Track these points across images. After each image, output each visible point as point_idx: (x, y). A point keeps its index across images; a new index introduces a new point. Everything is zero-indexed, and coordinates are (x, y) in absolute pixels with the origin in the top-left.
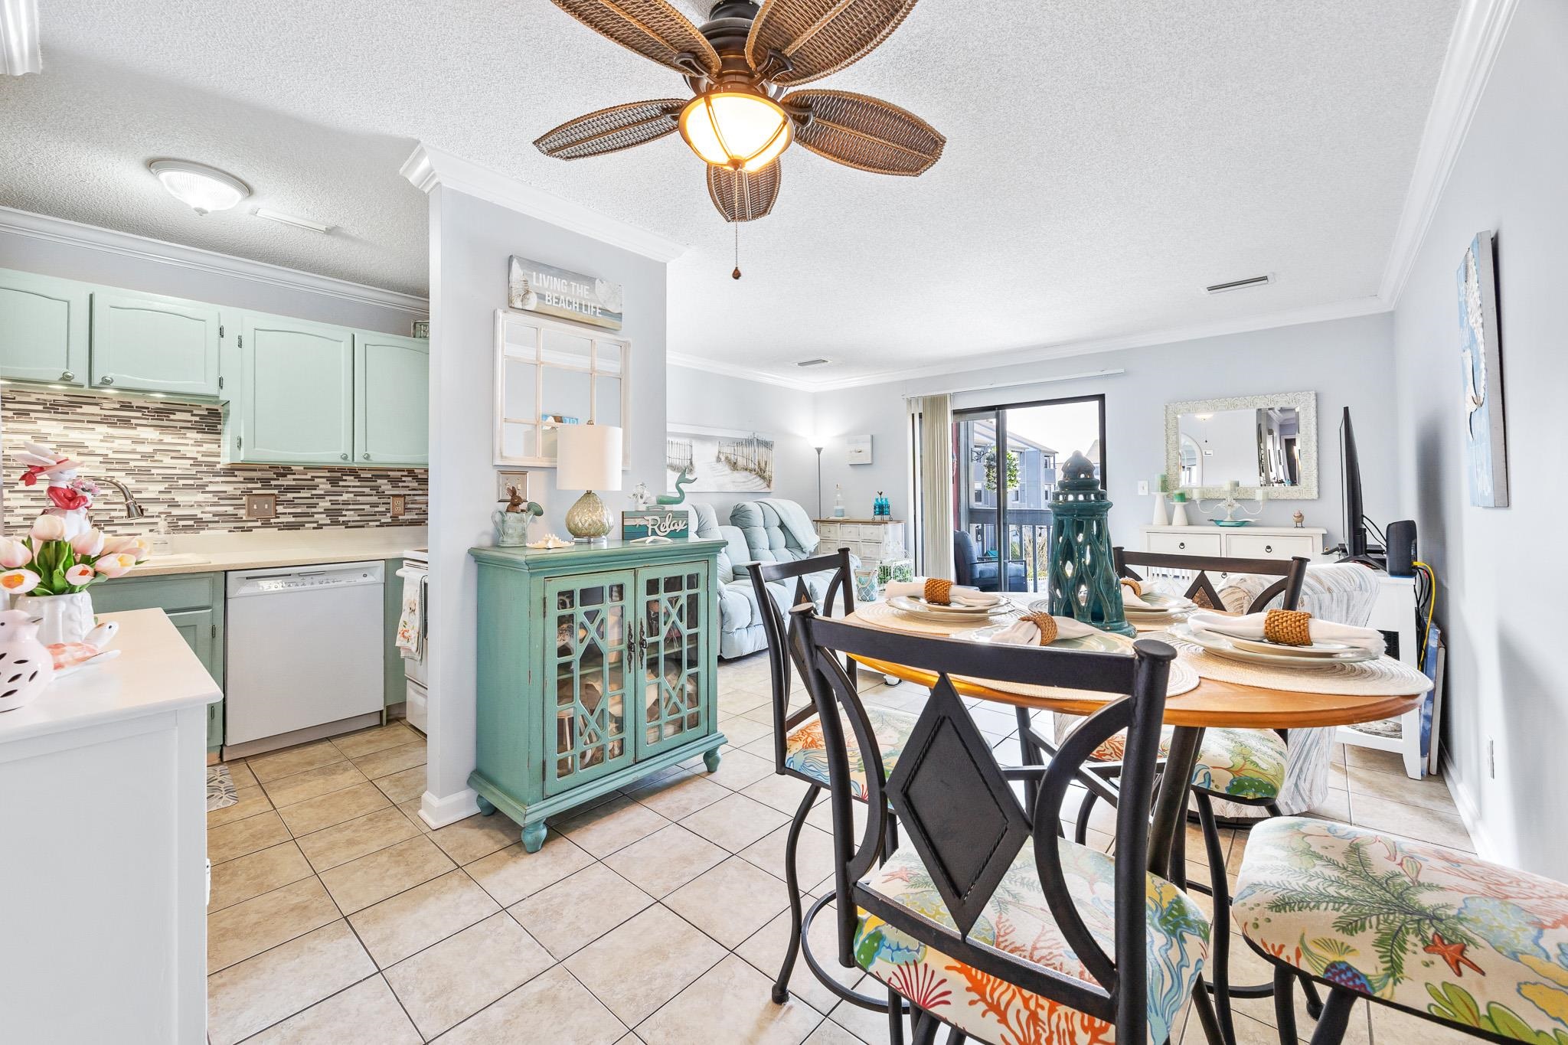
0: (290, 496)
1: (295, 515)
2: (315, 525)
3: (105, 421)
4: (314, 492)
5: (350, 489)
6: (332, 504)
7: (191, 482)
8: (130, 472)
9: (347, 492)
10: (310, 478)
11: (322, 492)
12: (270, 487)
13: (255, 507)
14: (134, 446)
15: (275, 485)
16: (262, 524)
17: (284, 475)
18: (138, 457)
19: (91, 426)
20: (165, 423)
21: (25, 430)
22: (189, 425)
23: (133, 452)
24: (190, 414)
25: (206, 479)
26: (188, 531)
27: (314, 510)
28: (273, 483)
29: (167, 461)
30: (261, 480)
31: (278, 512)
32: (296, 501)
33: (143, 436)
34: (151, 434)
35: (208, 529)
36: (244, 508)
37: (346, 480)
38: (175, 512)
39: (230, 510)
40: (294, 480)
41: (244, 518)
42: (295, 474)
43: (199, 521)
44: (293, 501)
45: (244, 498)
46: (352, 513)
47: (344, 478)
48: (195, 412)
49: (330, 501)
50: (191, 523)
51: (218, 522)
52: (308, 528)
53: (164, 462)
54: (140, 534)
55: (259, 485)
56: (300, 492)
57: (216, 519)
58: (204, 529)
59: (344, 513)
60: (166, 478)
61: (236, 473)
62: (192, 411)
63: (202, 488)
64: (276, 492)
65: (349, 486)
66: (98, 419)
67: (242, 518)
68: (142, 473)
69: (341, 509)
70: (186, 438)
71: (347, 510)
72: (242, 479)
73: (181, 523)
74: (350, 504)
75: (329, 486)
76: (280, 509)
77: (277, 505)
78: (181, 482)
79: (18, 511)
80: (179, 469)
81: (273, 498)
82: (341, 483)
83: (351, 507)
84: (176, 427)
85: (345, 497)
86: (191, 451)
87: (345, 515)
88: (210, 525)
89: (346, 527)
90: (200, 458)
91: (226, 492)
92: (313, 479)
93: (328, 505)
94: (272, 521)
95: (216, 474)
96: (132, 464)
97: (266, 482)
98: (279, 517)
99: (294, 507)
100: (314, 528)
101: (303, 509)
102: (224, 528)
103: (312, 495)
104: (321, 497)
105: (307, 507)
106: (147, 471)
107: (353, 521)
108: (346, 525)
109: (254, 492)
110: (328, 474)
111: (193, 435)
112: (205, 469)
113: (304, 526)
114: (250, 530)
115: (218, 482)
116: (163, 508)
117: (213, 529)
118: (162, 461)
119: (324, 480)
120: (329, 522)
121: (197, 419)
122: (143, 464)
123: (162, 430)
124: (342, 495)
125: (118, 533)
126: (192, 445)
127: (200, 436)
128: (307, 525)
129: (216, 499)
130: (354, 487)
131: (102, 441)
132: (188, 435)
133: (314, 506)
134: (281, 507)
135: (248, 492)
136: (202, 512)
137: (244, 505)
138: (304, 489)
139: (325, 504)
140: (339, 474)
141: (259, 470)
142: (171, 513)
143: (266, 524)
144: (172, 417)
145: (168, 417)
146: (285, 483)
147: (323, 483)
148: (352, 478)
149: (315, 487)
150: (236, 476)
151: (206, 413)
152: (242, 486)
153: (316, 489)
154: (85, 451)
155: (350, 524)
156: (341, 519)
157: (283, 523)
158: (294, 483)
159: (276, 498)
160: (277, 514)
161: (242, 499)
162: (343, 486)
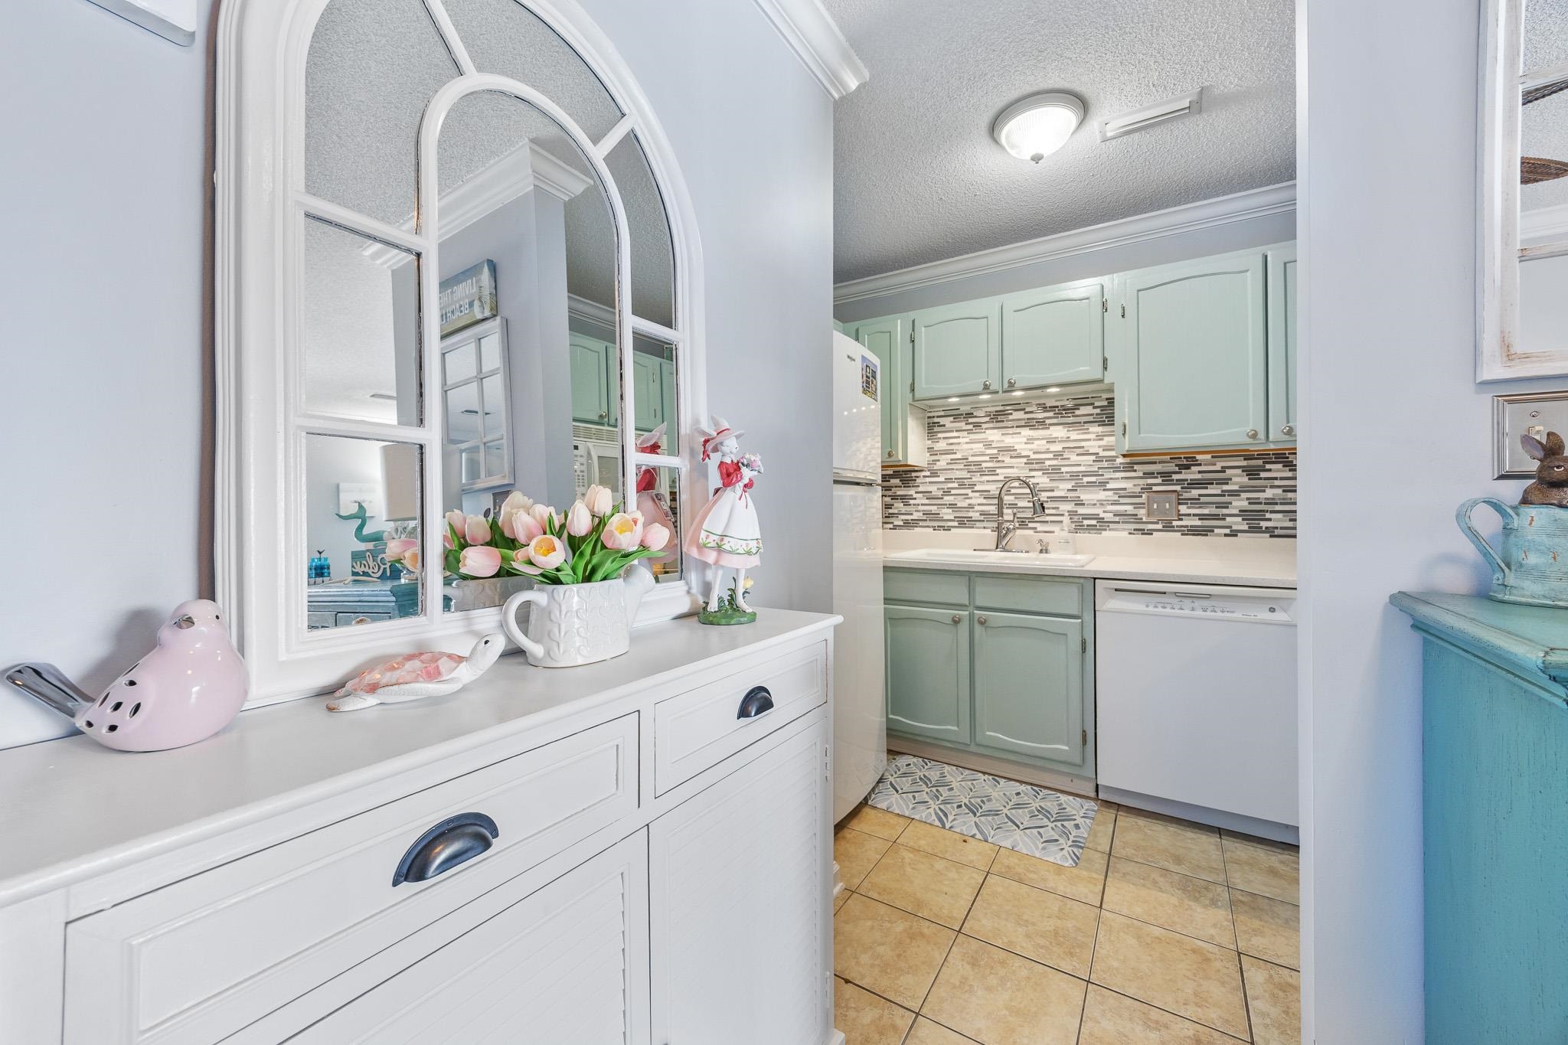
0: (1195, 493)
1: (1202, 517)
2: (1227, 531)
3: (1030, 424)
4: (1225, 487)
5: (1277, 483)
6: (1250, 503)
7: (1093, 479)
8: (1045, 471)
9: (1272, 487)
10: (1220, 469)
11: (1236, 487)
12: (1170, 482)
13: (1155, 506)
14: (1048, 446)
15: (1177, 480)
16: (1164, 527)
17: (1188, 467)
18: (1051, 456)
19: (1018, 430)
20: (1072, 419)
21: (979, 439)
22: (1091, 419)
23: (1048, 452)
24: (1091, 407)
25: (1107, 476)
26: (1091, 532)
27: (1225, 511)
28: (1175, 477)
29: (1074, 458)
30: (1162, 474)
31: (1181, 513)
32: (1203, 499)
33: (1054, 435)
34: (1058, 432)
35: (1110, 530)
36: (1144, 508)
37: (1270, 470)
38: (1081, 510)
39: (1129, 509)
40: (1200, 472)
41: (1144, 520)
42: (1200, 465)
43: (1100, 520)
44: (1199, 499)
45: (1143, 495)
46: (1280, 516)
47: (1268, 466)
48: (1097, 404)
49: (1248, 499)
50: (1094, 522)
51: (1119, 522)
52: (1219, 535)
53: (1072, 459)
54: (1053, 532)
55: (1159, 481)
56: (1207, 488)
57: (1117, 519)
58: (1106, 530)
59: (1268, 515)
60: (1074, 476)
61: (1136, 467)
62: (1093, 404)
63: (1103, 485)
64: (1178, 488)
65: (1276, 479)
66: (1023, 423)
67: (1141, 519)
68: (1054, 472)
69: (1264, 511)
70: (1089, 433)
71: (1272, 512)
72: (1141, 474)
73: (1086, 522)
74: (1276, 504)
75: (1246, 479)
76: (1183, 509)
77: (1179, 504)
78: (1086, 479)
79: (977, 508)
80: (1084, 465)
81: (1174, 496)
82: (1263, 475)
83: (1278, 508)
84: (1080, 423)
85: (1269, 493)
86: (1093, 446)
87: (1270, 520)
88: (1112, 526)
89: (1271, 536)
90: (1102, 454)
91: (1125, 489)
92: (1223, 470)
93: (1244, 504)
94: (1175, 523)
95: (1116, 469)
96: (1048, 463)
97: (1166, 476)
98: (1182, 520)
99: (1200, 507)
100: (1226, 535)
101: (1213, 510)
102: (1124, 529)
103: (1222, 491)
104: (1234, 494)
105: (1216, 507)
106: (1056, 470)
107: (1282, 528)
108: (1272, 532)
109: (1155, 488)
110: (1244, 463)
111: (1096, 429)
112: (1106, 464)
113: (1213, 531)
114: (1150, 533)
115: (1118, 479)
116: (1070, 507)
117: (1113, 530)
118: (1069, 459)
119: (1239, 471)
120: (1246, 527)
121: (1098, 411)
122: (1054, 462)
123: (1069, 427)
124: (1264, 491)
125: (1038, 529)
126: (1094, 440)
127: (1100, 429)
128: (1216, 531)
129: (1117, 498)
130: (1282, 479)
131: (1026, 443)
132: (1092, 429)
133: (1225, 506)
134: (1185, 506)
135: (1148, 488)
136: (1104, 512)
137: (1144, 504)
138: (1212, 484)
139: (1240, 503)
140: (1260, 462)
141: (1159, 463)
142: (1077, 511)
143: (1168, 527)
144: (1077, 412)
145: (1074, 413)
146: (1190, 477)
147: (1237, 476)
148: (1280, 466)
149: (1226, 481)
150: (1135, 471)
151: (1106, 404)
152: (1142, 482)
153: (1227, 484)
154: (1014, 454)
155: (1277, 532)
156: (1264, 524)
157: (1187, 526)
158: (1199, 476)
159: (1179, 495)
160: (1180, 515)
161: (1141, 497)
162: (1266, 479)
